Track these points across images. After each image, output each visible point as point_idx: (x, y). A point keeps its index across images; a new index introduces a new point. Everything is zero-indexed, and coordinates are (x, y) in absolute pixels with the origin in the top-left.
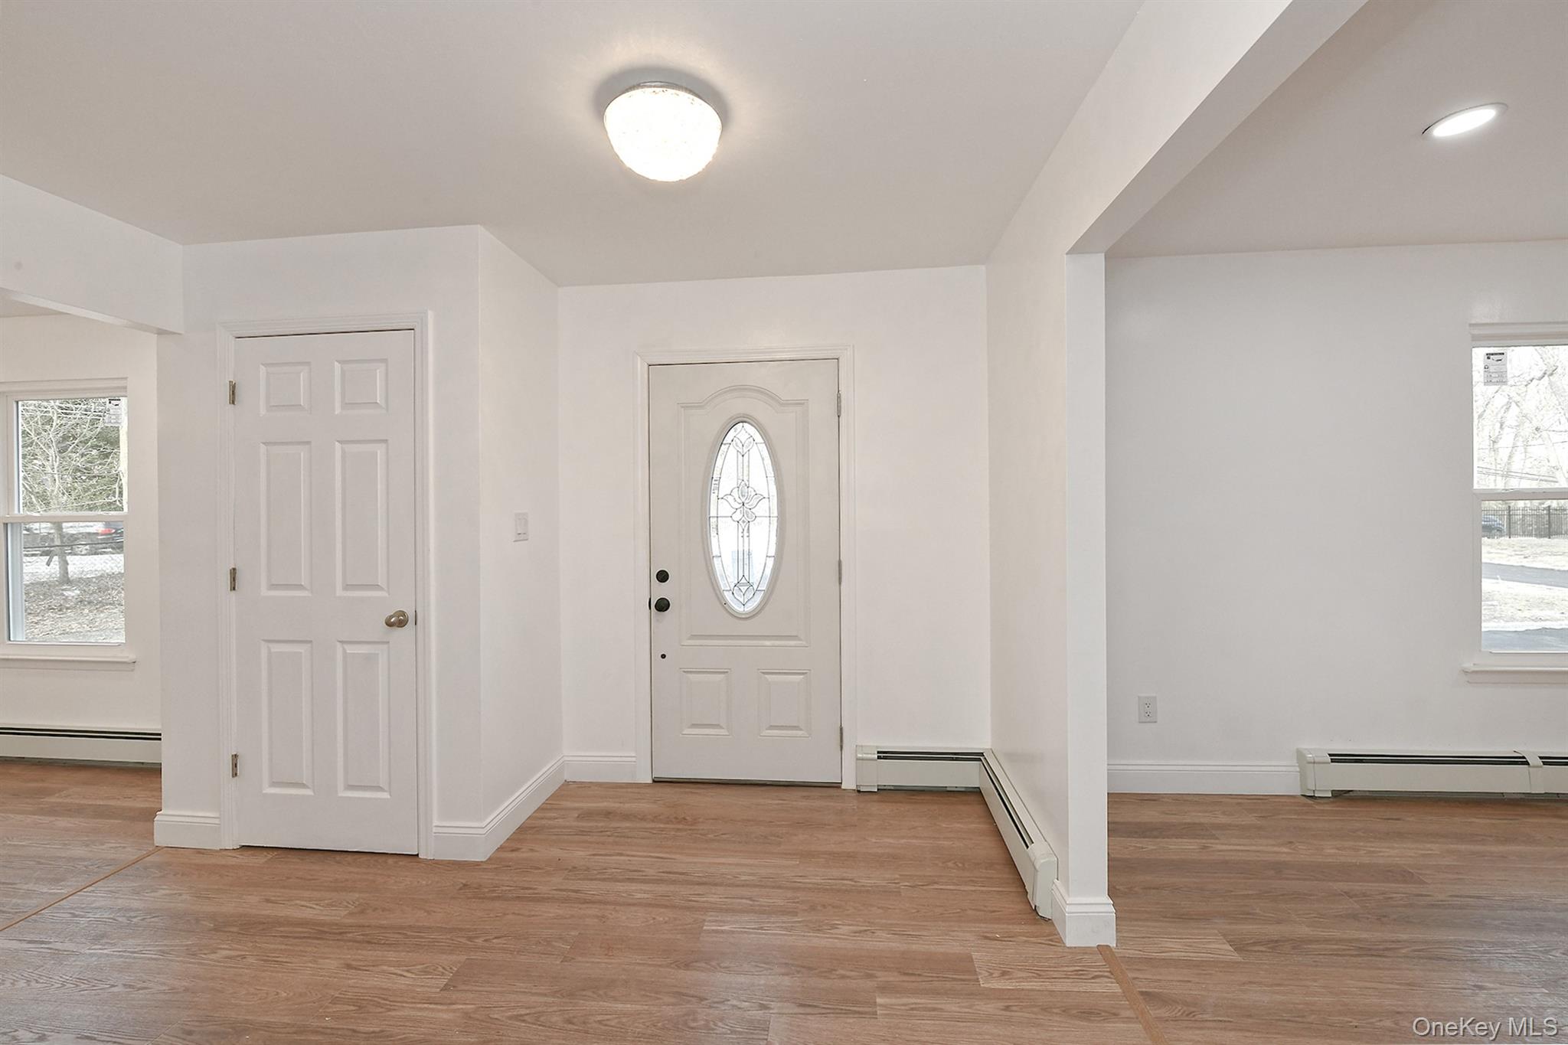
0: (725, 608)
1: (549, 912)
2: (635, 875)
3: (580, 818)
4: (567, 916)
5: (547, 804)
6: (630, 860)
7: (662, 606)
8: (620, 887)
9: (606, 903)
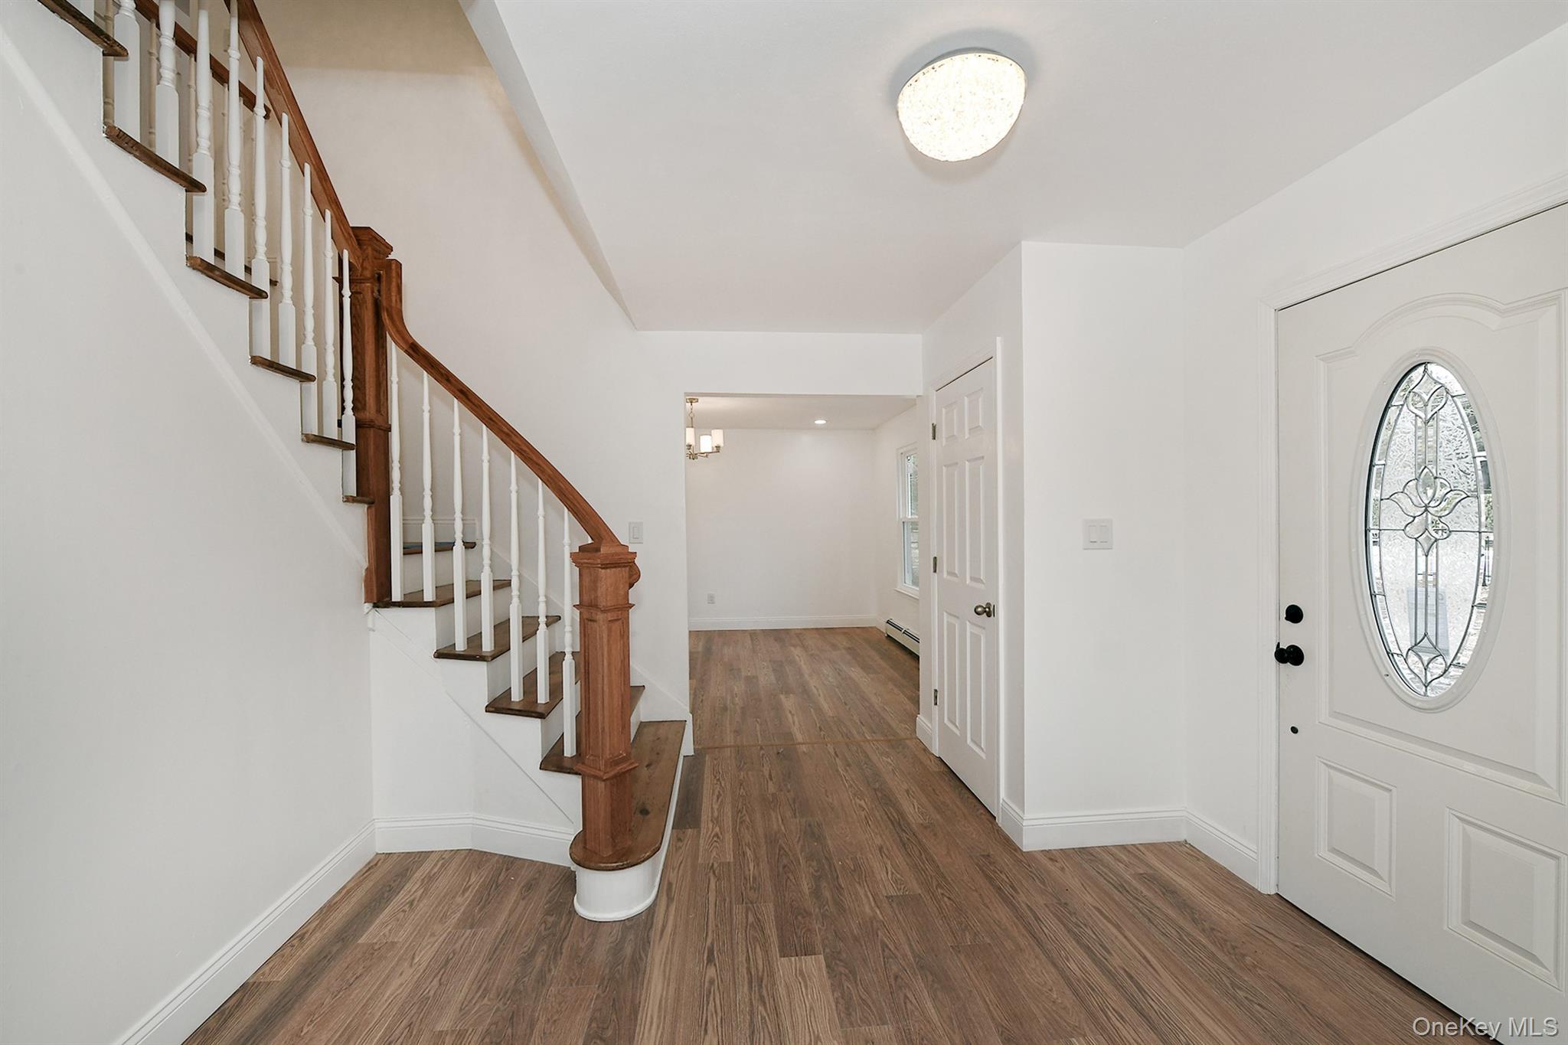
0: (1385, 681)
1: (997, 913)
2: (1097, 949)
3: (1141, 877)
4: (1003, 927)
5: (1137, 848)
6: (1116, 937)
7: (1291, 656)
8: (1071, 945)
9: (1039, 944)
